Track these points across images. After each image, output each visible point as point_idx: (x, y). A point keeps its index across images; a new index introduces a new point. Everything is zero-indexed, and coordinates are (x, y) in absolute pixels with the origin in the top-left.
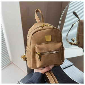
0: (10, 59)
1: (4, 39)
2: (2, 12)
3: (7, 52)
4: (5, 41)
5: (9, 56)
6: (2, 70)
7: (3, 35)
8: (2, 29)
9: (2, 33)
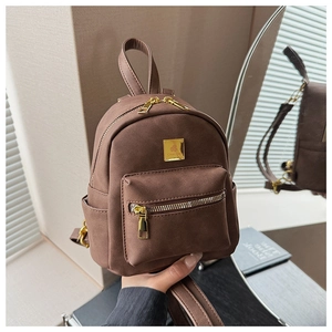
0: (37, 225)
1: (16, 145)
2: (8, 38)
3: (29, 197)
4: (18, 152)
5: (34, 215)
6: (7, 264)
7: (10, 130)
8: (8, 106)
9: (9, 122)
